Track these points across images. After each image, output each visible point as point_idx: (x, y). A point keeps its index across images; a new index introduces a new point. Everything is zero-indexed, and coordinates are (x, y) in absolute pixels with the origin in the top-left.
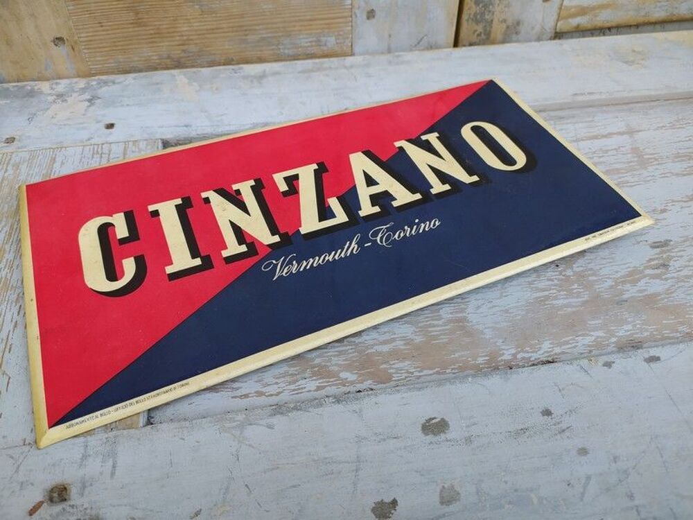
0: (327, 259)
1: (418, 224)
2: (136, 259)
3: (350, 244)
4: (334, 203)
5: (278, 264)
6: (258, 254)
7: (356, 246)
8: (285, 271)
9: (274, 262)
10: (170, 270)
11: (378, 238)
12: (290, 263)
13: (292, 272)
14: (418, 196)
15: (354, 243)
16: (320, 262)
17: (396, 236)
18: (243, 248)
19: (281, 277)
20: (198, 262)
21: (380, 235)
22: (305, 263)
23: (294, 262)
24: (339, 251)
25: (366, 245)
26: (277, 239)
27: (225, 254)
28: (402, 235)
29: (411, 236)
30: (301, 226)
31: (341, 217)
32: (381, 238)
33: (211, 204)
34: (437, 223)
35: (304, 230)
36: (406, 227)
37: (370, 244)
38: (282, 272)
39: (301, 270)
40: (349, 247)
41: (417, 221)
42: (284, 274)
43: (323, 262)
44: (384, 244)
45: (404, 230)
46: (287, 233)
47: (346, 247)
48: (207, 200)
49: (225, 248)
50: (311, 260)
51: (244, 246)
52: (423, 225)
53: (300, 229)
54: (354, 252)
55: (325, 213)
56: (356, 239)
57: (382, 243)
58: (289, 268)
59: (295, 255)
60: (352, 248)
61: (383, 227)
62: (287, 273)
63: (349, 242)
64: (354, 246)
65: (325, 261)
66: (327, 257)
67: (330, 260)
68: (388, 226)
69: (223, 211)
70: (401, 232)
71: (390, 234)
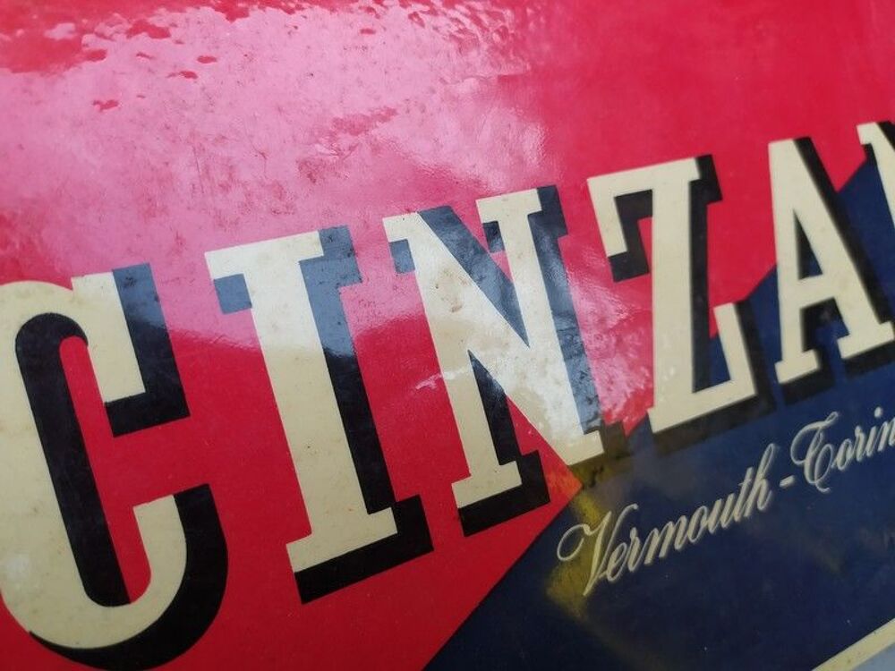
0: (703, 524)
1: (879, 423)
2: (181, 501)
3: (754, 476)
5: (595, 537)
6: (547, 499)
7: (765, 482)
8: (612, 565)
9: (587, 530)
10: (304, 555)
11: (807, 462)
12: (623, 537)
13: (626, 569)
14: (888, 332)
15: (761, 474)
16: (690, 534)
17: (839, 459)
19: (602, 585)
20: (383, 525)
21: (810, 453)
22: (656, 539)
23: (633, 533)
24: (731, 499)
25: (784, 483)
26: (595, 444)
27: (466, 493)
28: (849, 456)
29: (865, 458)
30: (652, 405)
31: (740, 385)
32: (814, 460)
33: (416, 272)
35: (660, 418)
36: (858, 431)
37: (790, 480)
38: (605, 568)
39: (649, 560)
40: (751, 487)
41: (878, 412)
42: (608, 573)
43: (695, 534)
44: (816, 482)
45: (854, 438)
46: (620, 425)
47: (745, 485)
48: (403, 255)
49: (464, 472)
50: (671, 526)
51: (512, 466)
53: (650, 412)
54: (759, 505)
55: (707, 360)
56: (767, 461)
57: (813, 479)
58: (622, 549)
59: (635, 506)
60: (756, 490)
61: (820, 425)
62: (614, 572)
63: (750, 471)
64: (761, 483)
65: (700, 533)
66: (704, 518)
67: (711, 530)
68: (827, 423)
69: (453, 310)
70: (848, 444)
71: (829, 449)
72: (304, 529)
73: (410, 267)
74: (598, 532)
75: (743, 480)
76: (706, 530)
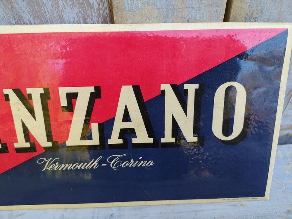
0: (77, 167)
1: (140, 161)
3: (94, 161)
4: (95, 128)
5: (46, 162)
6: (36, 152)
7: (97, 163)
8: (51, 167)
9: (45, 159)
11: (112, 163)
12: (54, 163)
13: (54, 169)
14: (151, 140)
15: (96, 161)
16: (72, 167)
17: (123, 165)
18: (27, 145)
19: (47, 170)
21: (114, 161)
22: (63, 166)
23: (57, 163)
24: (86, 164)
25: (103, 165)
26: (50, 144)
27: (16, 145)
28: (127, 165)
29: (132, 167)
31: (96, 141)
32: (114, 163)
34: (151, 164)
35: (69, 143)
36: (132, 160)
37: (105, 165)
38: (49, 167)
39: (60, 169)
41: (141, 158)
42: (49, 169)
43: (74, 168)
44: (114, 167)
45: (130, 162)
46: (57, 142)
47: (91, 162)
48: (7, 97)
50: (68, 165)
51: (28, 143)
52: (142, 162)
53: (66, 141)
54: (94, 167)
55: (86, 135)
56: (99, 159)
57: (113, 167)
58: (53, 166)
59: (59, 158)
60: (94, 164)
61: (119, 156)
62: (51, 169)
63: (93, 160)
65: (75, 168)
66: (78, 165)
67: (79, 168)
68: (122, 156)
69: (18, 110)
70: (127, 162)
71: (120, 162)
73: (9, 100)
74: (48, 161)
75: (91, 161)
76: (77, 168)
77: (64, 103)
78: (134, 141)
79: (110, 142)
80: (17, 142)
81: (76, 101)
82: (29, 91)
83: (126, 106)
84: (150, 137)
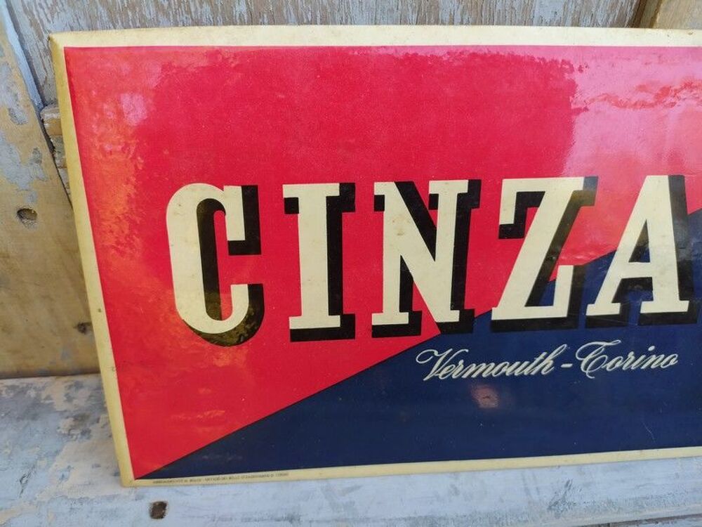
0: (503, 370)
1: (649, 354)
2: (250, 287)
3: (546, 357)
4: (564, 276)
5: (439, 358)
6: (420, 334)
7: (552, 362)
8: (444, 372)
9: (436, 353)
10: (295, 323)
11: (585, 360)
12: (455, 362)
13: (451, 376)
14: (683, 306)
15: (551, 357)
16: (494, 372)
17: (610, 364)
18: (403, 319)
19: (435, 378)
20: (335, 321)
21: (590, 356)
22: (473, 369)
23: (461, 362)
24: (526, 363)
25: (564, 366)
26: (454, 316)
27: (377, 320)
28: (618, 365)
29: (629, 370)
30: (496, 305)
31: (559, 308)
32: (591, 360)
33: (385, 212)
34: (672, 363)
35: (498, 314)
36: (631, 355)
37: (569, 365)
38: (439, 372)
39: (465, 376)
40: (541, 361)
41: (652, 348)
42: (440, 375)
43: (497, 373)
44: (587, 372)
45: (626, 357)
46: (473, 311)
47: (538, 360)
48: (379, 202)
50: (484, 365)
51: (406, 314)
52: (654, 357)
53: (493, 309)
54: (543, 372)
55: (542, 292)
56: (557, 353)
57: (585, 369)
58: (451, 368)
59: (467, 351)
60: (545, 363)
61: (605, 344)
62: (444, 376)
63: (544, 354)
64: (549, 361)
65: (499, 374)
66: (506, 367)
67: (507, 374)
68: (610, 344)
69: (399, 234)
70: (620, 359)
71: (605, 358)
72: (298, 313)
73: (383, 209)
74: (441, 357)
75: (538, 356)
76: (504, 373)
77: (507, 216)
78: (647, 308)
79: (592, 310)
80: (380, 310)
81: (536, 211)
82: (435, 187)
83: (646, 224)
84: (682, 297)
